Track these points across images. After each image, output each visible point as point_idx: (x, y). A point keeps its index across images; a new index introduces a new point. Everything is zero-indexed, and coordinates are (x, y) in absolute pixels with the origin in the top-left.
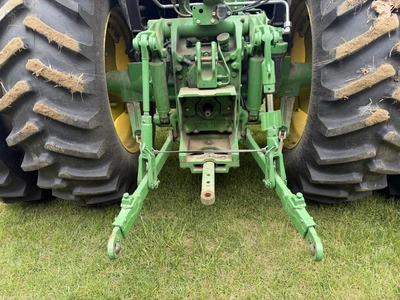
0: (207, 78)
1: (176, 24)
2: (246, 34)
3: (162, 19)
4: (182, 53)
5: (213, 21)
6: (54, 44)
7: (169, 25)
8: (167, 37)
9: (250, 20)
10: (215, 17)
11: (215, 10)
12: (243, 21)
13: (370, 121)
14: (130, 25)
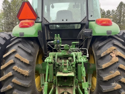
0: (65, 70)
1: (57, 54)
2: (76, 57)
3: (53, 52)
4: (58, 62)
5: (67, 54)
6: (22, 62)
7: (55, 54)
8: (54, 57)
9: (77, 54)
10: (68, 53)
11: (68, 51)
12: (75, 54)
13: (116, 88)
14: (44, 53)
